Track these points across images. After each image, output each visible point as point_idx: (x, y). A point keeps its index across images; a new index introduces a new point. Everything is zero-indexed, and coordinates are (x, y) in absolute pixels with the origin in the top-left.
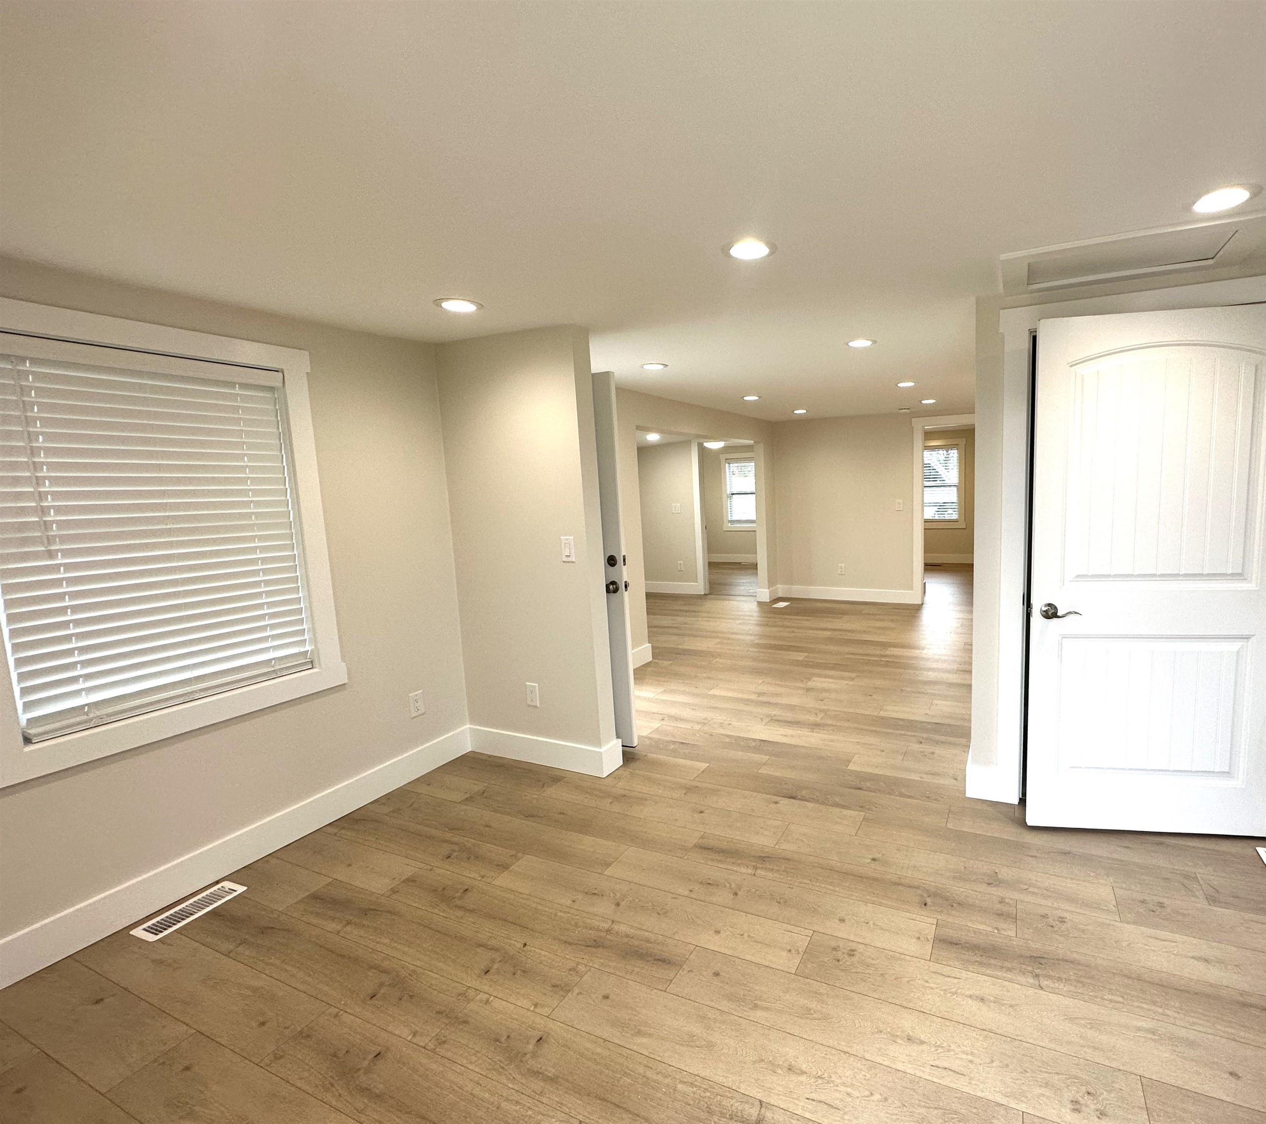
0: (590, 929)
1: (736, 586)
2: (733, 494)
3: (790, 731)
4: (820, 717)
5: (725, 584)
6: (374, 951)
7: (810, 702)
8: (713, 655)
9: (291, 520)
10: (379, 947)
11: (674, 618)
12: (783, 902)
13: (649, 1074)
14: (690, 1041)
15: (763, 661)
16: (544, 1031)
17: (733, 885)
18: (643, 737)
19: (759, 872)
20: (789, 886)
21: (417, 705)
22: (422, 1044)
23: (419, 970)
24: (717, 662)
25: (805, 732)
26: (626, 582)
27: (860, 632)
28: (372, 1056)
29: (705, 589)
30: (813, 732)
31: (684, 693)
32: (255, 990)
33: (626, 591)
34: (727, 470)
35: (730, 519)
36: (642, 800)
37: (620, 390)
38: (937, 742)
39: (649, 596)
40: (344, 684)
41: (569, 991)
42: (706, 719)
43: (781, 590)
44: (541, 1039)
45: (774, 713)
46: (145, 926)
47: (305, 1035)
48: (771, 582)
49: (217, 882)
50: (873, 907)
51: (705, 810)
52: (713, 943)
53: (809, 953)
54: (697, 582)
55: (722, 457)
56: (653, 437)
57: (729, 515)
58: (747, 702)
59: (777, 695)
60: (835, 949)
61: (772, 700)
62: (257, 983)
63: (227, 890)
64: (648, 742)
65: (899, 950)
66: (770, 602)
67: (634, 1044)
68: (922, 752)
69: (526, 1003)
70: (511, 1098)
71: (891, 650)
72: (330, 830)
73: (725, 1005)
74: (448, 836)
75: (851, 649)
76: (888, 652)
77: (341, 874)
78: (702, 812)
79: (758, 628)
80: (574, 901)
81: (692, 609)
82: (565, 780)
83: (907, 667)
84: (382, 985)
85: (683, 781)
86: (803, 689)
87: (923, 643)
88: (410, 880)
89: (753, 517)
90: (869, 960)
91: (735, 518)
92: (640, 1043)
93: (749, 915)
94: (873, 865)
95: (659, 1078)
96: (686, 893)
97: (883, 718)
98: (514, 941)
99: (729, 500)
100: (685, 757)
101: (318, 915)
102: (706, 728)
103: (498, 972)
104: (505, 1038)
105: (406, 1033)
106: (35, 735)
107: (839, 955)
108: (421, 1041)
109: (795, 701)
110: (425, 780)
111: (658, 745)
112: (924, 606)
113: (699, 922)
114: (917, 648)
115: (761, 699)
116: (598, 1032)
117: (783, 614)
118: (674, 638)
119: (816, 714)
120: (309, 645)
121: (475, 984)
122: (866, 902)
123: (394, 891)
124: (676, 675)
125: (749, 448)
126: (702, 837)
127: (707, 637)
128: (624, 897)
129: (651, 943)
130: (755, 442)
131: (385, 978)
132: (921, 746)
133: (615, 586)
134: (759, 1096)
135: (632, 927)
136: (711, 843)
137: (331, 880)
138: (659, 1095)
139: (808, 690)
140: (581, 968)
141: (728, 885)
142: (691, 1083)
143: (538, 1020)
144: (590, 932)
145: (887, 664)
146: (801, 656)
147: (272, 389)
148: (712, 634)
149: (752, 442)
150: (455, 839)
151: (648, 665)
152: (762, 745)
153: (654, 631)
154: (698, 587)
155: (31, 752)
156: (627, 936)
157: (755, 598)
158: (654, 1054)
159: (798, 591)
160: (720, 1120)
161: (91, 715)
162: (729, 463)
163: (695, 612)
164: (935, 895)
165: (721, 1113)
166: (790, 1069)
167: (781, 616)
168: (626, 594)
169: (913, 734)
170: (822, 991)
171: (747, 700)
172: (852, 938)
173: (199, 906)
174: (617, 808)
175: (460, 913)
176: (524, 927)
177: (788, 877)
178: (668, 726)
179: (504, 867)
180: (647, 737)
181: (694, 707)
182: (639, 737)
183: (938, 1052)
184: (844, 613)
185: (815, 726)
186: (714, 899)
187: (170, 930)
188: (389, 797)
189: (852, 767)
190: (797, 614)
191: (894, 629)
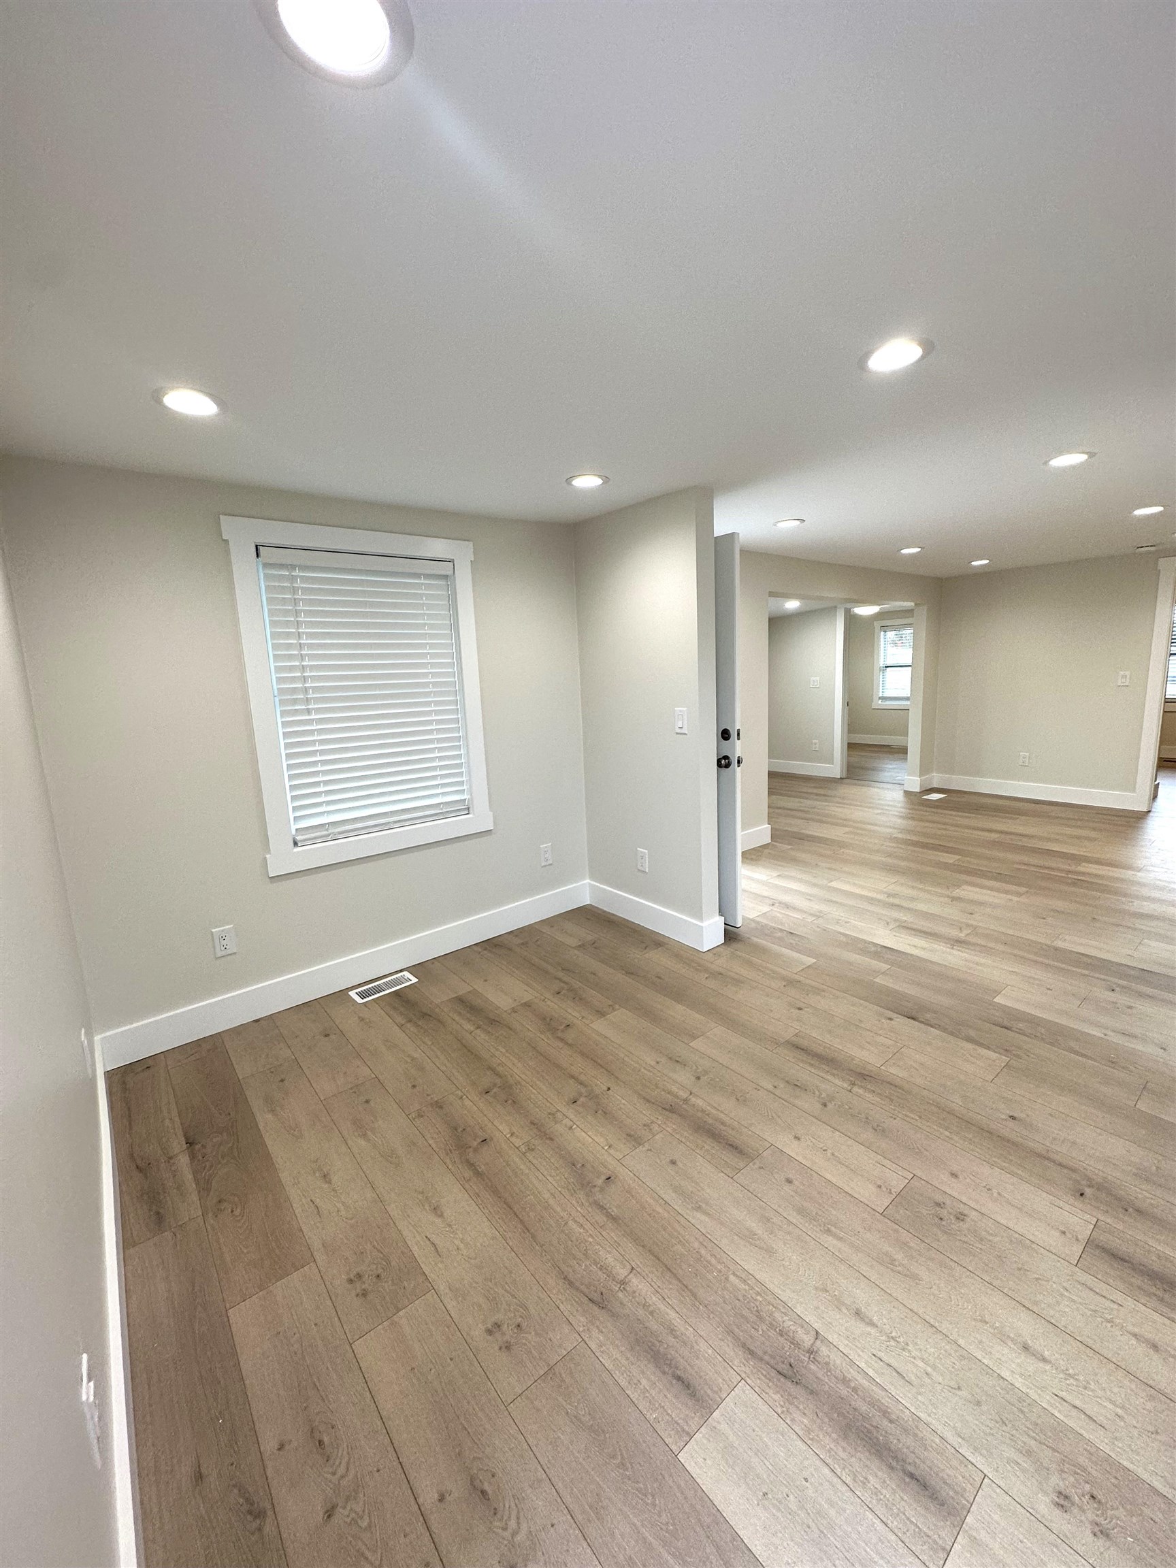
0: (669, 1093)
1: (879, 771)
2: (888, 667)
3: (920, 942)
4: (966, 932)
5: (867, 769)
6: (493, 1056)
7: (953, 912)
8: (841, 845)
9: (457, 688)
10: (497, 1054)
11: (802, 800)
12: (880, 1130)
13: (703, 1252)
14: (750, 1237)
15: (902, 858)
16: (613, 1172)
17: (824, 1095)
18: (749, 919)
19: (855, 1089)
20: (891, 1115)
21: (546, 856)
22: (517, 1146)
23: (524, 1083)
24: (843, 852)
25: (940, 947)
26: (739, 757)
27: (1040, 838)
28: (481, 1140)
29: (842, 771)
30: (952, 948)
31: (800, 880)
32: (413, 1059)
33: (738, 766)
34: (882, 639)
35: (880, 695)
36: (738, 982)
37: (747, 553)
38: (1141, 995)
39: (771, 775)
40: (491, 830)
41: (640, 1144)
42: (821, 912)
43: (937, 780)
44: (610, 1178)
45: (905, 918)
46: (357, 990)
47: (438, 1105)
48: (924, 769)
49: (401, 971)
50: (1000, 1173)
51: (806, 1007)
52: (793, 1149)
53: (902, 1198)
54: (833, 764)
55: (877, 624)
56: (792, 605)
57: (881, 691)
58: (871, 900)
59: (913, 899)
60: (938, 1205)
61: (905, 904)
62: (416, 1055)
63: (406, 978)
64: (753, 925)
65: (1032, 1238)
66: (920, 793)
67: (694, 1218)
68: (1113, 1002)
69: (601, 1140)
70: (577, 1219)
71: (1085, 866)
72: (475, 948)
73: (794, 1217)
74: (560, 974)
75: (1026, 859)
76: (1081, 869)
77: (479, 986)
78: (800, 1009)
79: (899, 821)
80: (658, 1063)
81: (826, 793)
82: (666, 946)
83: (1106, 890)
84: (495, 1085)
85: (783, 972)
86: (948, 897)
87: (1140, 863)
88: (527, 1005)
89: (907, 693)
90: (984, 1233)
91: (887, 694)
92: (699, 1220)
93: (837, 1133)
94: (1011, 1124)
95: (713, 1261)
96: (770, 1087)
97: (1056, 949)
98: (600, 1083)
99: (881, 673)
100: (791, 947)
101: (460, 1014)
102: (820, 921)
103: (583, 1105)
104: (580, 1165)
105: (506, 1131)
106: (301, 841)
107: (944, 1213)
108: (518, 1142)
109: (934, 909)
110: (550, 922)
111: (764, 930)
112: (1151, 814)
113: (779, 1121)
114: (1129, 868)
115: (891, 900)
116: (661, 1193)
117: (937, 807)
118: (799, 822)
119: (961, 929)
120: (467, 795)
121: (564, 1110)
122: (992, 1165)
123: (514, 1011)
124: (794, 861)
125: (908, 613)
126: (796, 1035)
127: (837, 824)
128: (706, 1072)
129: (725, 1126)
130: (916, 604)
131: (498, 1081)
132: (1111, 994)
133: (727, 761)
134: (816, 1326)
135: (710, 1105)
136: (804, 1043)
137: (472, 989)
138: (710, 1277)
139: (953, 899)
140: (656, 1128)
141: (817, 1093)
142: (745, 1280)
143: (610, 1159)
144: (668, 1095)
145: (1075, 883)
146: (951, 859)
147: (446, 577)
148: (843, 822)
149: (913, 604)
150: (565, 979)
151: (765, 846)
152: (882, 952)
153: (774, 813)
154: (834, 768)
155: (298, 852)
156: (703, 1111)
157: (902, 787)
158: (711, 1235)
159: (959, 782)
160: (768, 1330)
161: (330, 832)
162: (885, 631)
163: (828, 796)
164: (1100, 1187)
165: (771, 1324)
166: (858, 1313)
167: (933, 810)
168: (738, 770)
169: (1102, 977)
170: (912, 1244)
171: (872, 899)
172: (964, 1199)
173: (388, 985)
174: (712, 984)
175: (561, 1045)
176: (610, 1073)
177: (891, 1105)
178: (778, 912)
179: (601, 1014)
180: (753, 920)
181: (809, 897)
182: (744, 918)
183: (1068, 1382)
184: (1020, 813)
185: (958, 942)
186: (798, 1102)
187: (370, 998)
188: (521, 930)
189: (998, 1000)
190: (957, 809)
191: (1095, 840)
